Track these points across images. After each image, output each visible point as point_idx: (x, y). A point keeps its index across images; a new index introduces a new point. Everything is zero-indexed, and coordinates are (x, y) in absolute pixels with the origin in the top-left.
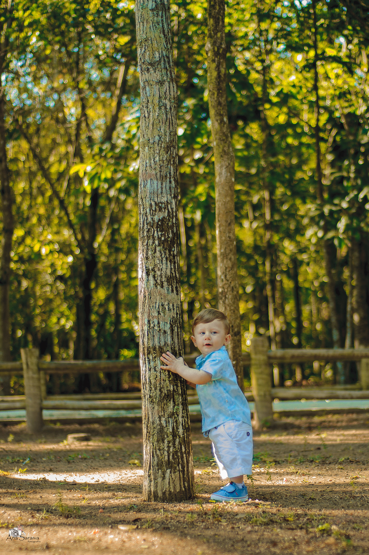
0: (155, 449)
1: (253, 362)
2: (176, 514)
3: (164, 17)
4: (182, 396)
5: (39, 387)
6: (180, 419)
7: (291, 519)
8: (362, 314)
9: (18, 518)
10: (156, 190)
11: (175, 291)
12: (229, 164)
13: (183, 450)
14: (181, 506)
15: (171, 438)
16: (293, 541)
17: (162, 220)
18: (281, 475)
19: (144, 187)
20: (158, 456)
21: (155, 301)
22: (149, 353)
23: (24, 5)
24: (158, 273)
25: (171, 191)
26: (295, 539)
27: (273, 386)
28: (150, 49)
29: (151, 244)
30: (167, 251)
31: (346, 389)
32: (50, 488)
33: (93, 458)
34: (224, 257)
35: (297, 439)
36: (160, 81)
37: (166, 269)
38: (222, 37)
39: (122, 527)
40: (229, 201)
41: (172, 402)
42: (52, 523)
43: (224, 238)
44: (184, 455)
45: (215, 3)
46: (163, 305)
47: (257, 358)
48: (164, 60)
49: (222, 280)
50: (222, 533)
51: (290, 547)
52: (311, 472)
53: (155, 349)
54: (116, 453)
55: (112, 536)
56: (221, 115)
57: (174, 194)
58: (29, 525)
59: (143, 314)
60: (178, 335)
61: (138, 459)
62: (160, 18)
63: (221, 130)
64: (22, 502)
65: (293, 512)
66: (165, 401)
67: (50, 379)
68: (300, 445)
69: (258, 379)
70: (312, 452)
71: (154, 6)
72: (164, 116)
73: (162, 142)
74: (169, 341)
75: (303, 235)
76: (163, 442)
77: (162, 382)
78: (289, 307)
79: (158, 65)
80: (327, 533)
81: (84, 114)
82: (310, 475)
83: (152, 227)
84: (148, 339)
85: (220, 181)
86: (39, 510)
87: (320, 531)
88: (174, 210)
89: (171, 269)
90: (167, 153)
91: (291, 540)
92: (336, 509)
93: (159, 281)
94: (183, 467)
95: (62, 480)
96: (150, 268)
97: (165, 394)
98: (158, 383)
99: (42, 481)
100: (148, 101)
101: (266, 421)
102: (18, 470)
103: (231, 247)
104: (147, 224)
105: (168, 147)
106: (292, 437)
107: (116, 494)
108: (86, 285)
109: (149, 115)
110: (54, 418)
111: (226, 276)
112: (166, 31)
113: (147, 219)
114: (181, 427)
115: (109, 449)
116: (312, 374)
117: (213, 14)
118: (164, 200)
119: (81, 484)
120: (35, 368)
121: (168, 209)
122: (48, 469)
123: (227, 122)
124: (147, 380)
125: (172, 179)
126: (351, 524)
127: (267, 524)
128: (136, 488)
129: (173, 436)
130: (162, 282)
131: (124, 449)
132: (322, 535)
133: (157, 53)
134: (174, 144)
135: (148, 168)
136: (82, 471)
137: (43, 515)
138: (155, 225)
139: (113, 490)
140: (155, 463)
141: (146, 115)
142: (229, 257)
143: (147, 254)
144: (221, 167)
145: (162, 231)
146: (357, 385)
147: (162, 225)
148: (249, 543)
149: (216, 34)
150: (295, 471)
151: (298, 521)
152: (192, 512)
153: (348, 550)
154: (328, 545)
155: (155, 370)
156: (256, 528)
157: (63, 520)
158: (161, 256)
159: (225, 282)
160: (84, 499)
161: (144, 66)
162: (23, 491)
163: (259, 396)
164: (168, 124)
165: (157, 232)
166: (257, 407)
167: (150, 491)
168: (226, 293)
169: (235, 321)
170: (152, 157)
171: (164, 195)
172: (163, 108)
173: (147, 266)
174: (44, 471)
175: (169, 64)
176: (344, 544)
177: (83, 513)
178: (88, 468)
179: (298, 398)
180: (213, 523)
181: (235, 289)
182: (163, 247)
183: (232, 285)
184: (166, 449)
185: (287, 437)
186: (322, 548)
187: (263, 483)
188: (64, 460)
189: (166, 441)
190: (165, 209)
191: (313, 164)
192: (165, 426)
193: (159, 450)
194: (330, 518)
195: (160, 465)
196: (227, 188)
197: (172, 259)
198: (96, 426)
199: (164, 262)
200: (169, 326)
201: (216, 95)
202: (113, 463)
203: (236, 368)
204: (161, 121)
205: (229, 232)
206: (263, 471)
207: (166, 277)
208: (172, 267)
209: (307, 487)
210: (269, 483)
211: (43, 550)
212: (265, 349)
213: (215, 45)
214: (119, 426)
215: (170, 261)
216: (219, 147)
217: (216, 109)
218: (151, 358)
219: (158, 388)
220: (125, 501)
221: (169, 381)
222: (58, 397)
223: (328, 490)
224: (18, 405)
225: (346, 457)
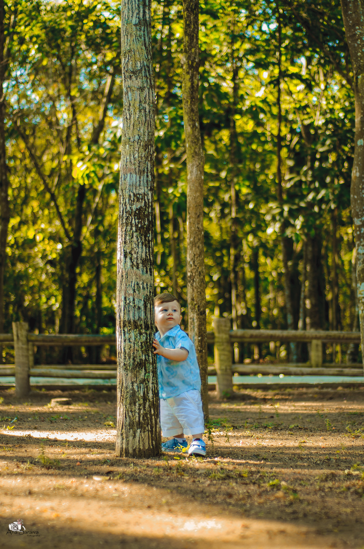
0: (128, 411)
1: (216, 340)
2: (145, 468)
3: (146, 32)
4: (153, 365)
5: (27, 357)
6: (151, 385)
7: (245, 475)
8: (314, 301)
9: (5, 468)
10: (134, 183)
11: (149, 273)
12: (199, 164)
13: (153, 412)
14: (149, 462)
15: (141, 401)
16: (247, 494)
17: (140, 209)
18: (238, 438)
19: (125, 180)
20: (130, 417)
21: (131, 280)
22: (124, 326)
23: (26, 22)
24: (135, 256)
25: (148, 184)
26: (248, 492)
27: (234, 362)
28: (133, 59)
29: (129, 230)
30: (143, 237)
31: (298, 367)
32: (34, 443)
33: (73, 419)
34: (193, 245)
35: (253, 408)
36: (140, 87)
37: (141, 252)
38: (195, 52)
39: (96, 478)
40: (198, 196)
41: (143, 370)
42: (35, 473)
43: (193, 229)
44: (153, 417)
45: (191, 22)
46: (138, 284)
47: (220, 337)
48: (145, 69)
49: (191, 266)
50: (184, 485)
51: (243, 499)
52: (265, 436)
53: (130, 322)
54: (93, 416)
55: (87, 486)
56: (193, 120)
57: (151, 187)
58: (14, 474)
59: (120, 291)
60: (150, 311)
61: (113, 421)
62: (142, 33)
63: (193, 134)
64: (9, 454)
65: (247, 470)
66: (138, 369)
67: (38, 351)
68: (255, 413)
69: (220, 355)
70: (265, 420)
71: (137, 22)
72: (144, 118)
73: (141, 141)
74: (143, 316)
75: (264, 231)
76: (135, 405)
77: (135, 352)
78: (250, 294)
79: (139, 73)
80: (277, 487)
81: (75, 119)
82: (263, 439)
83: (131, 215)
84: (124, 313)
85: (191, 179)
86: (23, 462)
87: (271, 486)
88: (150, 201)
89: (146, 252)
90: (145, 150)
91: (244, 493)
92: (285, 468)
93: (135, 263)
94: (152, 428)
95: (45, 437)
96: (128, 251)
97: (138, 362)
98: (132, 353)
99: (27, 437)
100: (130, 105)
101: (227, 393)
102: (6, 428)
103: (199, 237)
104: (126, 212)
105: (146, 145)
106: (249, 407)
107: (92, 450)
108: (71, 270)
109: (130, 116)
110: (41, 384)
111: (194, 262)
112: (147, 44)
113: (126, 208)
114: (151, 392)
115: (87, 412)
116: (269, 353)
117: (188, 32)
118: (142, 191)
119: (61, 441)
120: (24, 339)
121: (145, 200)
122: (33, 427)
123: (199, 127)
124: (123, 350)
125: (149, 174)
126: (298, 481)
127: (224, 479)
128: (110, 446)
129: (144, 400)
130: (138, 264)
131: (101, 413)
132: (272, 489)
133: (139, 63)
134: (152, 143)
135: (128, 163)
136: (62, 429)
137: (27, 465)
138: (133, 213)
139: (89, 447)
140: (127, 423)
141: (128, 117)
142: (197, 245)
143: (125, 239)
144: (193, 166)
145: (138, 219)
146: (308, 363)
147: (139, 214)
148: (207, 494)
149: (190, 49)
150: (250, 435)
151: (251, 478)
152: (159, 467)
153: (295, 502)
154: (278, 499)
155: (130, 342)
156: (215, 482)
157: (44, 471)
158: (138, 241)
159: (193, 267)
160: (64, 453)
161: (127, 74)
162: (11, 445)
163: (221, 370)
164: (147, 125)
165: (135, 219)
166: (218, 380)
167: (122, 448)
168: (194, 277)
169: (201, 302)
170: (132, 154)
171: (142, 187)
172: (143, 111)
173: (125, 249)
174: (29, 429)
175: (149, 72)
176: (291, 497)
177: (63, 465)
178: (68, 428)
179: (255, 373)
180: (177, 477)
181: (202, 274)
182: (140, 233)
183: (200, 270)
184: (137, 411)
185: (245, 407)
186: (272, 501)
187: (222, 445)
188: (47, 420)
189: (137, 404)
190: (142, 199)
191: (274, 169)
192: (137, 390)
193: (131, 411)
194: (279, 475)
195: (131, 425)
196: (197, 185)
197: (147, 244)
198: (77, 392)
199: (140, 246)
200: (142, 302)
201: (189, 103)
202: (90, 424)
203: (201, 343)
204: (141, 122)
205: (198, 224)
206: (222, 434)
207: (141, 259)
208: (147, 251)
209: (261, 449)
210: (227, 445)
211: (26, 496)
212: (228, 329)
213: (190, 59)
214: (97, 392)
215: (146, 246)
216: (191, 149)
217: (189, 115)
218: (126, 330)
219: (132, 357)
220: (100, 457)
221: (142, 351)
222: (43, 366)
223: (279, 451)
224: (8, 372)
225: (296, 425)
